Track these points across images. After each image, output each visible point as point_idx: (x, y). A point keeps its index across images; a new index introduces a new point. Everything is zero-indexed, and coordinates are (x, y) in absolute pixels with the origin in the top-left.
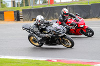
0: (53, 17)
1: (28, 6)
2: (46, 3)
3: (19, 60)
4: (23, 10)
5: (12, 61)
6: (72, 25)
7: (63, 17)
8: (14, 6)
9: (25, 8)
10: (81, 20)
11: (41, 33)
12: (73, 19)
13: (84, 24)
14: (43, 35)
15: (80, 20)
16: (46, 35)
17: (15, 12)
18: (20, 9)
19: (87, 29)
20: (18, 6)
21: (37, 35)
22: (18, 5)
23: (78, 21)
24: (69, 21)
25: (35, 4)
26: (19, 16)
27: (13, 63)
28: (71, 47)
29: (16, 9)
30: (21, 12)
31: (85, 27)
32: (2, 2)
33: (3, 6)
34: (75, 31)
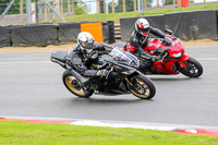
0: (188, 36)
1: (132, 10)
2: (171, 3)
3: (113, 129)
4: (122, 20)
5: (100, 132)
6: (157, 53)
7: (139, 36)
8: (102, 11)
9: (126, 15)
10: (176, 43)
11: (89, 68)
12: (160, 40)
13: (182, 51)
14: (91, 72)
15: (173, 43)
16: (99, 73)
17: (104, 24)
18: (116, 18)
19: (188, 61)
20: (110, 11)
21: (79, 72)
22: (110, 8)
23: (168, 44)
24: (150, 45)
25: (149, 6)
26: (113, 34)
27: (102, 135)
28: (149, 98)
29: (107, 17)
30: (117, 24)
31: (183, 56)
32: (76, 3)
33: (79, 12)
34: (164, 66)
